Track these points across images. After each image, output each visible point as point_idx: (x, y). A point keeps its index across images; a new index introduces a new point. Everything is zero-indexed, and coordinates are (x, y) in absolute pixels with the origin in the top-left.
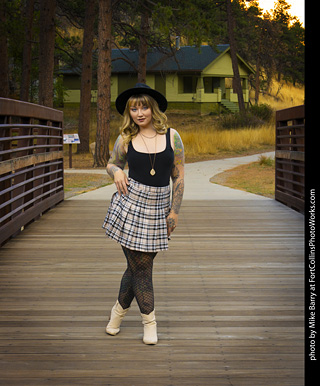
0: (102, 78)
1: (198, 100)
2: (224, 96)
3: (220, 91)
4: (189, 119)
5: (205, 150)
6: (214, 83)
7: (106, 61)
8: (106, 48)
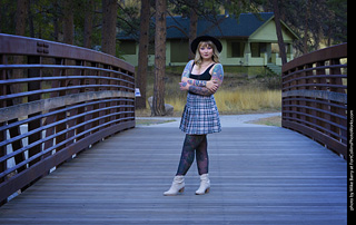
0: (159, 43)
1: (245, 64)
2: (270, 60)
3: (266, 55)
4: (237, 81)
5: (248, 107)
6: (260, 48)
7: (162, 29)
8: (162, 19)
